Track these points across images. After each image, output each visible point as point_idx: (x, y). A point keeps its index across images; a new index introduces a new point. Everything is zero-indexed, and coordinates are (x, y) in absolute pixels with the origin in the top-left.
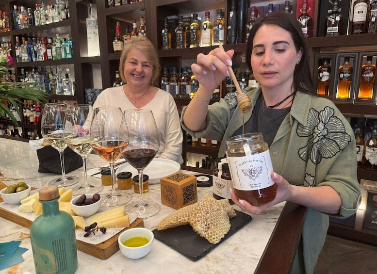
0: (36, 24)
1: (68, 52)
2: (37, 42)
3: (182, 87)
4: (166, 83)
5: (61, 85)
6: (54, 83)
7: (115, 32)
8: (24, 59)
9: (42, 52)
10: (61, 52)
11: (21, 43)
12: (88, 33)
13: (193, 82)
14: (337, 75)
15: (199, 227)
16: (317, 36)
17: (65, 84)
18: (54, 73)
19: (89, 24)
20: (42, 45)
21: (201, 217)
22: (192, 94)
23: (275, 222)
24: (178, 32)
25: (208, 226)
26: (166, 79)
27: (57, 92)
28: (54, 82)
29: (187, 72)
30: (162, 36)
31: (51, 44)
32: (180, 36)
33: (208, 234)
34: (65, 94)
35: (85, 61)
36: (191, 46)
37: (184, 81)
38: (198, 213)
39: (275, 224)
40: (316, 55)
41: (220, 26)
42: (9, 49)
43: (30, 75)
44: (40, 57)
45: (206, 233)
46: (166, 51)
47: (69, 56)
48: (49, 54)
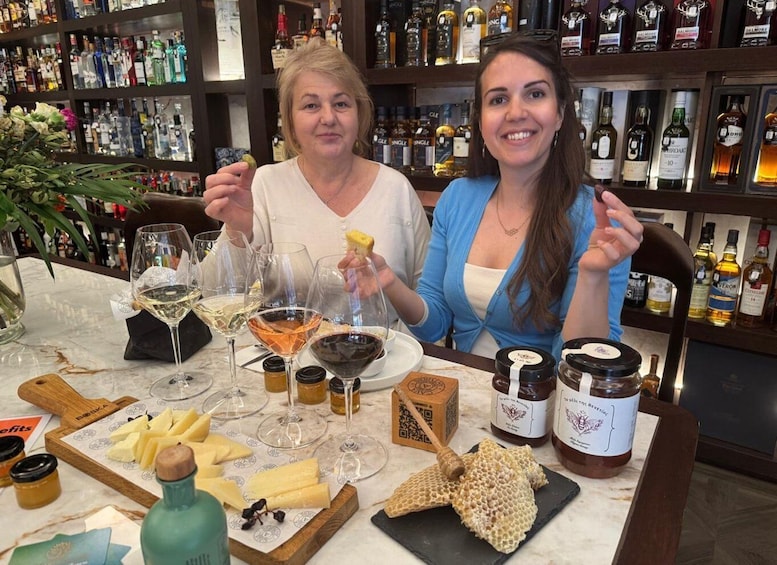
0: (111, 8)
1: (178, 69)
2: (113, 47)
3: (416, 151)
4: (381, 141)
5: (165, 139)
6: (150, 135)
7: (276, 27)
8: (89, 82)
9: (125, 69)
10: (163, 69)
11: (80, 48)
12: (218, 30)
13: (442, 140)
14: (758, 135)
15: (474, 519)
16: (721, 45)
17: (173, 138)
18: (151, 111)
19: (222, 9)
20: (123, 54)
21: (477, 497)
22: (438, 165)
23: (628, 499)
24: (410, 30)
25: (492, 515)
26: (383, 132)
27: (158, 151)
28: (151, 132)
29: (429, 117)
30: (375, 38)
31: (142, 51)
32: (415, 40)
33: (494, 533)
34: (174, 157)
35: (214, 91)
36: (440, 62)
37: (421, 137)
38: (471, 488)
39: (629, 503)
40: (715, 89)
41: (504, 19)
42: (56, 60)
43: (101, 117)
44: (122, 79)
45: (489, 532)
46: (385, 70)
47: (181, 78)
48: (139, 74)
